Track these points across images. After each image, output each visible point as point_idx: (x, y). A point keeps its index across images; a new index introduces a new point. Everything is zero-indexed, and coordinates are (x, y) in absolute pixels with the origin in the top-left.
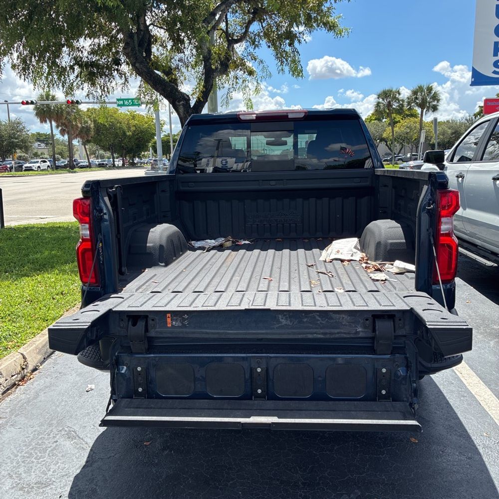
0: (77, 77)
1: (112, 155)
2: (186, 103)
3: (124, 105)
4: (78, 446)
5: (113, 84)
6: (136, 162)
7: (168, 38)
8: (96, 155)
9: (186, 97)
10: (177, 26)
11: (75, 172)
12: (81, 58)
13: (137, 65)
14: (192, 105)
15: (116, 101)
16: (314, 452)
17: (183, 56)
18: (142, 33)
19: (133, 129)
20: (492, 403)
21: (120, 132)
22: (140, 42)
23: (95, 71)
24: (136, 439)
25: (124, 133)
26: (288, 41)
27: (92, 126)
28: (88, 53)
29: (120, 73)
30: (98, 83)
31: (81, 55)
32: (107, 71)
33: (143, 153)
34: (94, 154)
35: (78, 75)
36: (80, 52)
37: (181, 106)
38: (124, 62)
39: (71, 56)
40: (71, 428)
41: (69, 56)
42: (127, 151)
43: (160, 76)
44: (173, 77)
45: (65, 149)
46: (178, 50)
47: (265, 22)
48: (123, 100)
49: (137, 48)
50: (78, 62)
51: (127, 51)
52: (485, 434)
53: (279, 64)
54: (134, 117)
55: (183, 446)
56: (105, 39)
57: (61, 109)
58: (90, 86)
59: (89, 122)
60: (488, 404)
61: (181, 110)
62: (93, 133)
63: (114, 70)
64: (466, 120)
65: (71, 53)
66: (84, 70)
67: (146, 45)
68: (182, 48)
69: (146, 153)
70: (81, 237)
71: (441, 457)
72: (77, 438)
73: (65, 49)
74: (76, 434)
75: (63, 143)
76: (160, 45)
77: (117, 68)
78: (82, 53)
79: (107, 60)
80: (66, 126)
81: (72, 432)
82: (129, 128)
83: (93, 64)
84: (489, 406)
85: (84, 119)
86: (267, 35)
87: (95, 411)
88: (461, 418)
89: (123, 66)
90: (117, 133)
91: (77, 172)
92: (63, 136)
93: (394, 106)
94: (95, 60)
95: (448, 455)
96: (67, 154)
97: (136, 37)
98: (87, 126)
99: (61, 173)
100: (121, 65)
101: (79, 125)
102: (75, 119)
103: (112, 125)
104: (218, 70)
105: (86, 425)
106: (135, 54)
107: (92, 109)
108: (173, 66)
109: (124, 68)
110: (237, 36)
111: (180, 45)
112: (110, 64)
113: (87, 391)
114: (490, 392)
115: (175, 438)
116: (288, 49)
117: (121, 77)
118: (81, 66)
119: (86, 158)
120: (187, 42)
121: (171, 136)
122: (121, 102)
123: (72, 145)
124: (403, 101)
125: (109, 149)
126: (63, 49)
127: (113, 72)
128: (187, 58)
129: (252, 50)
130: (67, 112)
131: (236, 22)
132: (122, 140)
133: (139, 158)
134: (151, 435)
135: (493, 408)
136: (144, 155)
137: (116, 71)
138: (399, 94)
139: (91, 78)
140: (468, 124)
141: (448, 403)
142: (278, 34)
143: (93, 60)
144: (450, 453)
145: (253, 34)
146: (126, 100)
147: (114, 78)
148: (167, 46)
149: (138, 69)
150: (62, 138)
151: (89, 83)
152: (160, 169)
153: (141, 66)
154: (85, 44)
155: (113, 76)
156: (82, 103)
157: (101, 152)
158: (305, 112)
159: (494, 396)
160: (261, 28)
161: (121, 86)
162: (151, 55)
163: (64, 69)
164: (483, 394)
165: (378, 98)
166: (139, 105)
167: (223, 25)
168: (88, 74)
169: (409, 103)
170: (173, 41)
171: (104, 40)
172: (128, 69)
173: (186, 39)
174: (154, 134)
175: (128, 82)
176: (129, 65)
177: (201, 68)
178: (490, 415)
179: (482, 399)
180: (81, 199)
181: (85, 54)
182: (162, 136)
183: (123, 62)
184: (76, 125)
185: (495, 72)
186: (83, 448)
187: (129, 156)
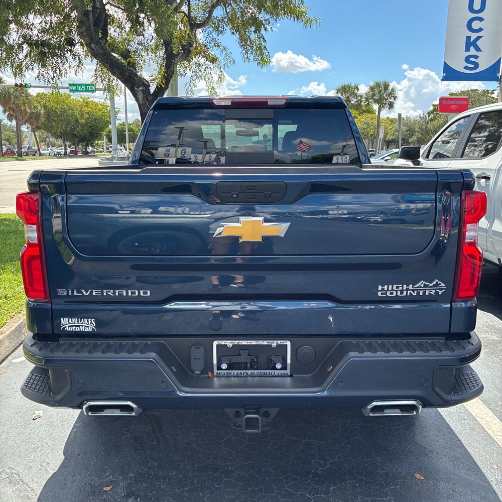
0: (26, 56)
1: (64, 143)
2: (146, 89)
3: (77, 91)
4: (22, 494)
5: (66, 66)
6: (89, 151)
7: (126, 19)
8: (47, 142)
9: (146, 82)
10: (136, 7)
11: (23, 160)
12: (31, 36)
13: (93, 46)
14: (152, 91)
15: (68, 86)
16: (308, 496)
17: (143, 38)
18: (98, 11)
19: (86, 116)
20: (496, 426)
21: (72, 119)
22: (95, 21)
23: (46, 51)
24: (93, 482)
25: (77, 121)
26: (253, 28)
27: (42, 111)
28: (38, 31)
29: (73, 54)
30: (49, 65)
31: (30, 33)
32: (60, 52)
33: (96, 142)
34: (45, 142)
35: (27, 54)
36: (30, 30)
37: (140, 92)
38: (78, 43)
39: (19, 34)
40: (13, 469)
41: (18, 34)
42: (80, 140)
43: (117, 59)
44: (132, 60)
45: (13, 135)
46: (136, 32)
47: (229, 7)
48: (76, 85)
49: (92, 28)
50: (27, 40)
51: (81, 30)
52: (495, 466)
53: (244, 52)
54: (87, 104)
55: (151, 492)
56: (58, 18)
57: (9, 92)
58: (40, 66)
59: (39, 107)
60: (492, 429)
61: (140, 96)
62: (43, 119)
63: (67, 51)
64: (420, 117)
65: (20, 31)
66: (33, 49)
67: (102, 25)
68: (142, 30)
69: (100, 142)
70: (27, 241)
71: (452, 498)
72: (21, 483)
73: (13, 26)
74: (19, 477)
75: (10, 128)
76: (117, 27)
77: (70, 48)
78: (31, 30)
79: (60, 39)
80: (14, 111)
81: (15, 475)
82: (82, 116)
83: (44, 44)
84: (493, 431)
85: (33, 104)
86: (231, 20)
87: (42, 446)
88: (466, 446)
89: (77, 46)
90: (69, 120)
91: (26, 160)
92: (11, 121)
93: (352, 102)
94: (46, 39)
95: (460, 495)
96: (15, 140)
97: (91, 15)
98: (37, 112)
99: (8, 161)
100: (74, 46)
101: (29, 110)
102: (24, 104)
103: (64, 112)
104: (180, 55)
105: (31, 464)
106: (90, 34)
107: (42, 93)
108: (132, 49)
109: (78, 49)
110: (200, 21)
111: (138, 27)
112: (63, 44)
113: (34, 420)
114: (491, 414)
115: (140, 481)
116: (253, 36)
117: (75, 59)
118: (30, 45)
119: (36, 145)
120: (146, 24)
121: (126, 125)
122: (74, 88)
123: (20, 132)
124: (361, 96)
125: (60, 137)
126: (11, 25)
127: (66, 53)
128: (147, 41)
129: (215, 36)
130: (15, 96)
131: (198, 6)
132: (74, 128)
133: (93, 146)
134: (111, 477)
135: (499, 434)
136: (97, 144)
137: (69, 52)
138: (358, 89)
139: (42, 59)
140: (422, 122)
141: (449, 428)
142: (243, 21)
143: (44, 39)
144: (462, 492)
145: (216, 19)
146: (79, 85)
147: (67, 60)
148: (125, 28)
149: (94, 50)
150: (9, 123)
151: (39, 63)
152: (114, 158)
153: (97, 46)
154: (35, 21)
155: (66, 57)
156: (31, 87)
157: (52, 139)
158: (287, 99)
159: (497, 418)
160: (225, 13)
161: (75, 68)
162: (108, 36)
163: (12, 47)
164: (484, 417)
165: (337, 93)
166: (93, 91)
167: (185, 8)
168: (38, 54)
169: (367, 99)
170: (132, 22)
171: (56, 18)
172: (82, 50)
173: (146, 21)
174: (109, 122)
175: (82, 65)
176: (83, 46)
177: (161, 53)
178: (496, 443)
179: (485, 422)
180: (27, 193)
181: (35, 32)
182: (117, 125)
183: (76, 42)
184: (25, 110)
185: (466, 68)
186: (27, 496)
187: (82, 145)
